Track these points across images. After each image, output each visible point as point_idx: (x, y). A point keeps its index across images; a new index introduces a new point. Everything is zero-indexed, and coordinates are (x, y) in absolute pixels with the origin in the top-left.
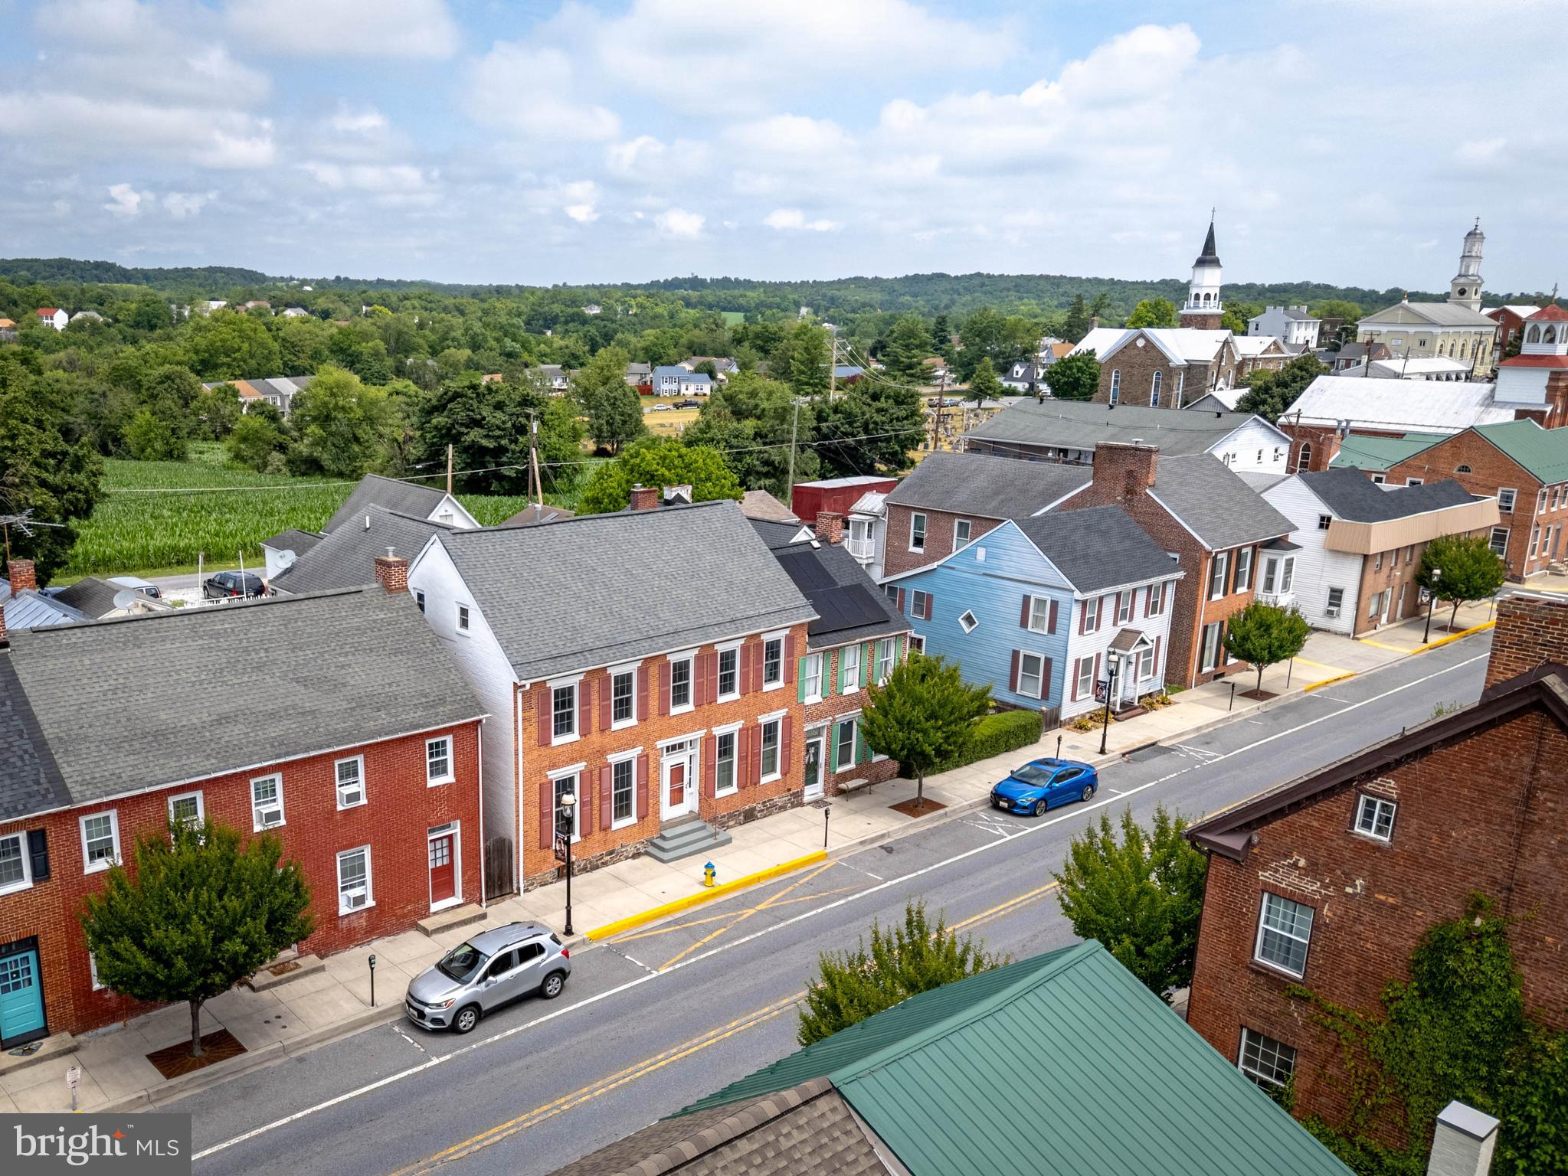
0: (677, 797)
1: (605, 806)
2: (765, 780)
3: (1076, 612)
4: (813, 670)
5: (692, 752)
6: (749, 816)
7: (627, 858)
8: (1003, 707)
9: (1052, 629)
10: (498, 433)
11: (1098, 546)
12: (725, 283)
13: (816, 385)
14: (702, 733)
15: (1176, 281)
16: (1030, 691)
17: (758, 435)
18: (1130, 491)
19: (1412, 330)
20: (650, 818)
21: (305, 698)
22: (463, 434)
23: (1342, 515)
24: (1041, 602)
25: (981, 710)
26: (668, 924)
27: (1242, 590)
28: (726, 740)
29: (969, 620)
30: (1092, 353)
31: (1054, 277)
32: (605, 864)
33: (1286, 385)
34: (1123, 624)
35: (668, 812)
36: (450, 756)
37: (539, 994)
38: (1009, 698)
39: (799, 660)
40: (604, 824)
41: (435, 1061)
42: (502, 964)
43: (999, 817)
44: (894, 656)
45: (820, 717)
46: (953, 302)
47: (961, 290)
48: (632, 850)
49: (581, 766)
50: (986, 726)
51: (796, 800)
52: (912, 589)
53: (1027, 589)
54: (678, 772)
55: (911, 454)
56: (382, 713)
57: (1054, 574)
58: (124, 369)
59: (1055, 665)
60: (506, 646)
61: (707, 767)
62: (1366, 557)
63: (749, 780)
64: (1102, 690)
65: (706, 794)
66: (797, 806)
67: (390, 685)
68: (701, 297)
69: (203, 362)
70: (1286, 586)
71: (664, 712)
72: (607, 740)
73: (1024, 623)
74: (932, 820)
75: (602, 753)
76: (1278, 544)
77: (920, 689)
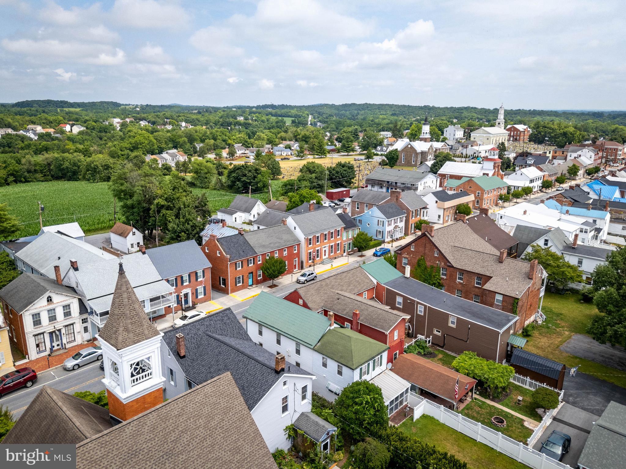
0: (325, 255)
1: (315, 256)
2: (338, 252)
3: (387, 222)
4: (344, 234)
5: (327, 248)
6: (335, 258)
7: (318, 264)
8: (375, 240)
9: (383, 226)
10: (250, 178)
11: (391, 210)
12: (283, 107)
13: (322, 153)
14: (328, 245)
15: (429, 106)
16: (380, 237)
17: (316, 178)
18: (397, 199)
19: (485, 135)
20: (322, 258)
21: (278, 240)
22: (241, 178)
23: (439, 200)
24: (381, 221)
25: (371, 240)
27: (418, 217)
28: (332, 246)
29: (369, 224)
30: (397, 149)
31: (391, 105)
32: (316, 265)
33: (442, 162)
34: (396, 224)
35: (324, 257)
36: (296, 248)
37: (313, 279)
38: (376, 238)
39: (342, 233)
40: (315, 259)
42: (309, 275)
43: (375, 257)
44: (357, 232)
45: (345, 242)
46: (358, 114)
47: (361, 109)
48: (320, 263)
49: (312, 250)
50: (372, 243)
52: (358, 219)
53: (378, 219)
54: (325, 251)
55: (352, 180)
56: (288, 242)
57: (382, 216)
58: (114, 151)
59: (384, 232)
60: (303, 232)
61: (329, 250)
62: (444, 209)
63: (335, 252)
64: (392, 236)
65: (329, 255)
66: (343, 256)
67: (288, 239)
68: (276, 112)
69: (133, 147)
70: (426, 216)
71: (323, 242)
72: (316, 246)
73: (378, 225)
74: (364, 258)
75: (315, 248)
76: (425, 208)
77: (362, 237)
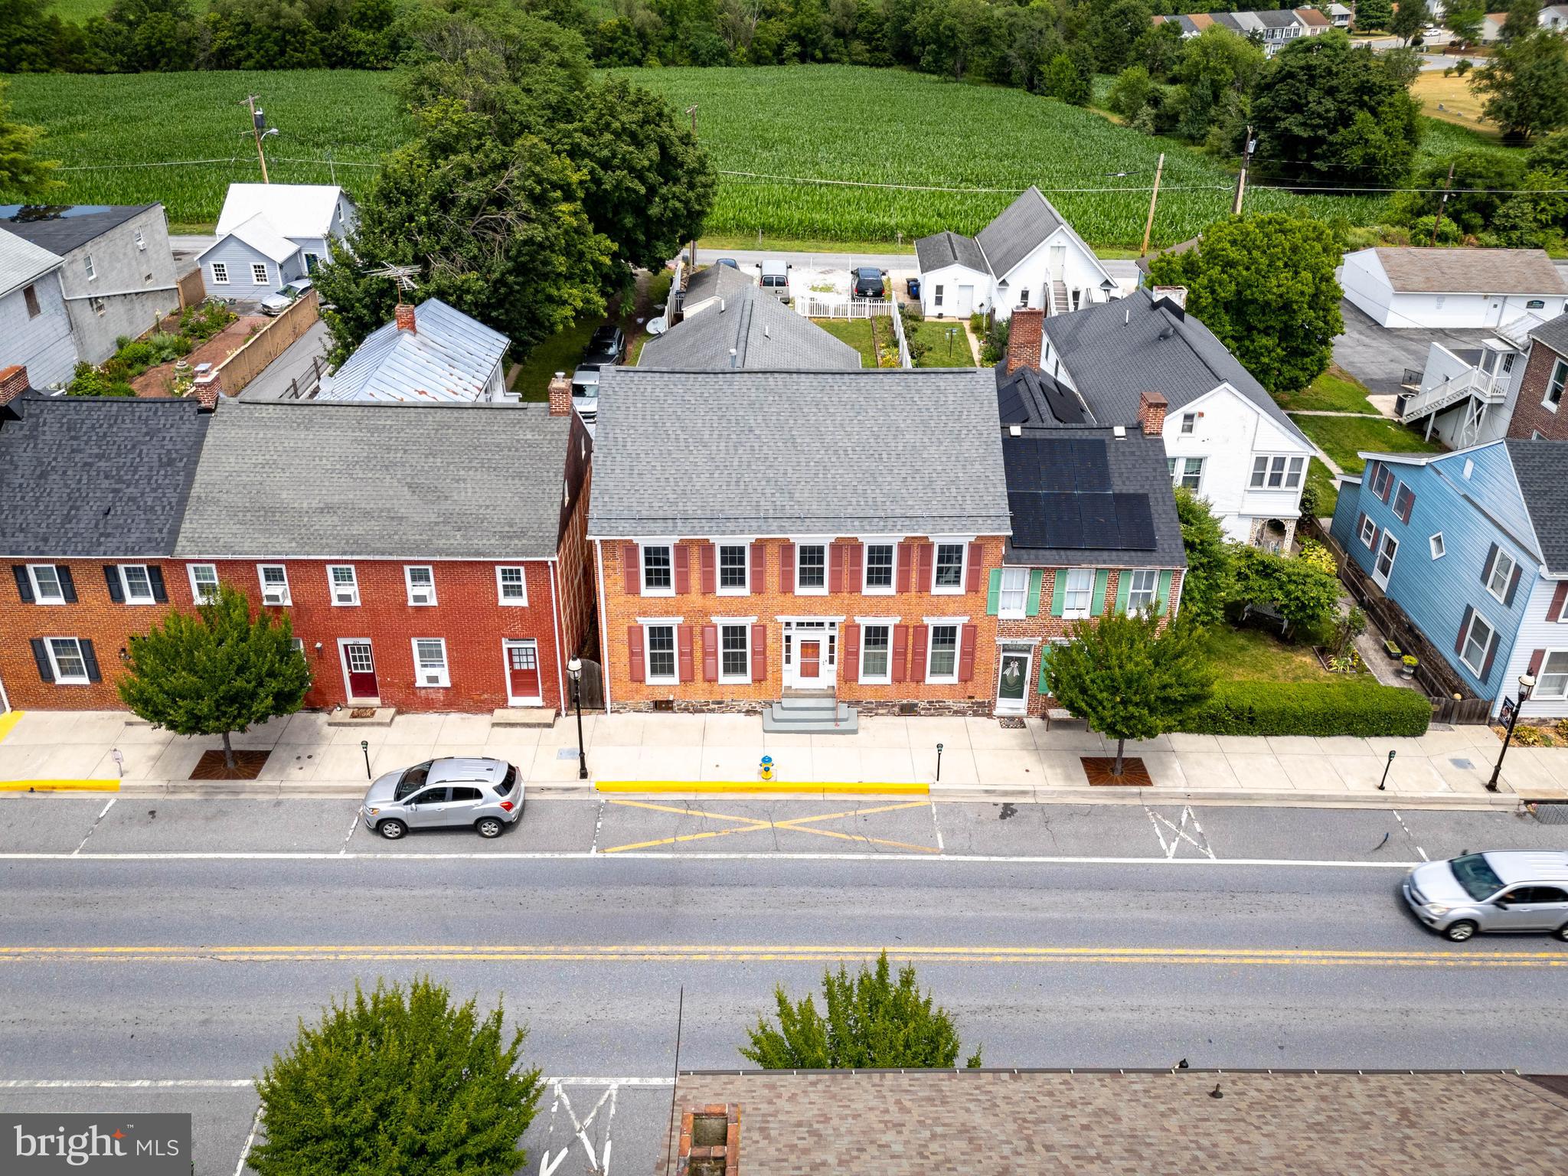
0: (811, 671)
1: (710, 661)
2: (934, 680)
3: (1543, 591)
4: (1013, 585)
5: (832, 633)
6: (908, 710)
7: (739, 712)
9: (1509, 601)
14: (841, 619)
16: (1472, 664)
20: (769, 682)
24: (1506, 561)
26: (676, 803)
28: (877, 632)
29: (1438, 543)
32: (712, 711)
35: (795, 682)
36: (524, 584)
38: (1453, 660)
39: (990, 571)
40: (709, 675)
41: (342, 855)
44: (1158, 589)
45: (1022, 634)
48: (747, 707)
49: (680, 620)
51: (984, 710)
52: (1400, 479)
53: (1498, 537)
54: (811, 648)
56: (458, 535)
57: (1529, 535)
59: (1501, 647)
61: (847, 652)
63: (910, 676)
65: (847, 677)
66: (983, 715)
67: (487, 507)
71: (786, 590)
72: (709, 602)
73: (1484, 578)
74: (1115, 795)
75: (706, 613)
